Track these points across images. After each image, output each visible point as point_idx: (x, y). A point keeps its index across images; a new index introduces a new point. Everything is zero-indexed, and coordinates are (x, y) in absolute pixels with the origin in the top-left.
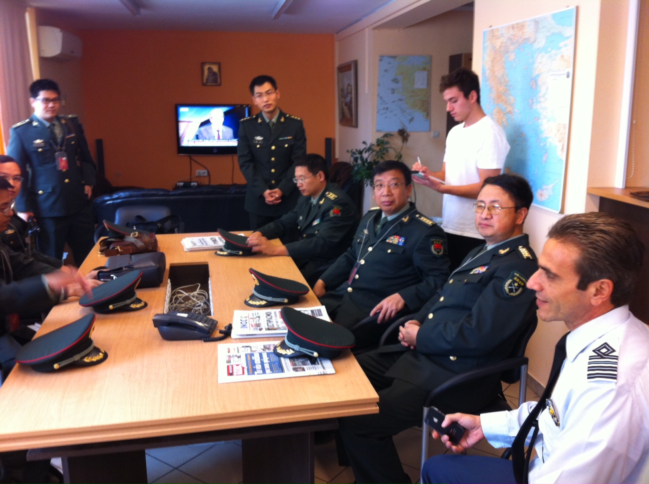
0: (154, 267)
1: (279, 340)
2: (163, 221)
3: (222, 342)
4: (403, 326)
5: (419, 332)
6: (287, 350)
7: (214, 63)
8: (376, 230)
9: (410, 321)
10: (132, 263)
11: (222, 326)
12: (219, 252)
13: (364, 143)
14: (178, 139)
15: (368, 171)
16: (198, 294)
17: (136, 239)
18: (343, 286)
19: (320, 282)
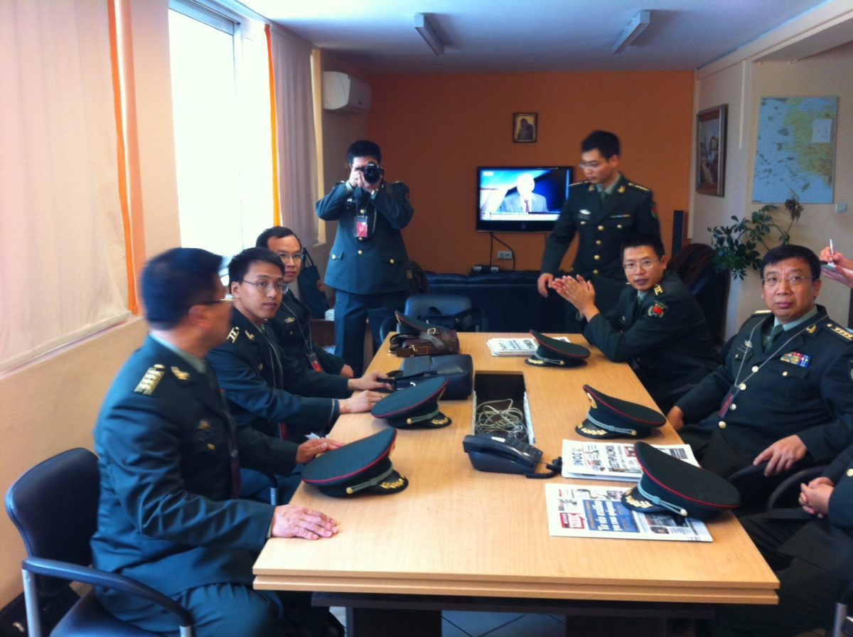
0: (462, 373)
1: (628, 486)
2: (462, 315)
3: (549, 480)
4: (807, 484)
5: (833, 495)
6: (642, 502)
7: (530, 114)
8: (765, 343)
9: (818, 480)
10: (433, 367)
11: (549, 458)
12: (531, 361)
13: (734, 218)
14: (478, 211)
15: (737, 258)
16: (510, 413)
17: (434, 337)
18: (712, 417)
19: (676, 410)
